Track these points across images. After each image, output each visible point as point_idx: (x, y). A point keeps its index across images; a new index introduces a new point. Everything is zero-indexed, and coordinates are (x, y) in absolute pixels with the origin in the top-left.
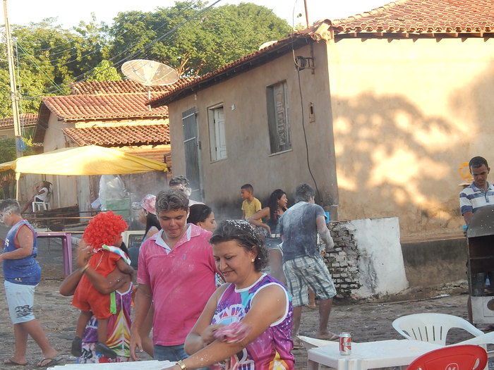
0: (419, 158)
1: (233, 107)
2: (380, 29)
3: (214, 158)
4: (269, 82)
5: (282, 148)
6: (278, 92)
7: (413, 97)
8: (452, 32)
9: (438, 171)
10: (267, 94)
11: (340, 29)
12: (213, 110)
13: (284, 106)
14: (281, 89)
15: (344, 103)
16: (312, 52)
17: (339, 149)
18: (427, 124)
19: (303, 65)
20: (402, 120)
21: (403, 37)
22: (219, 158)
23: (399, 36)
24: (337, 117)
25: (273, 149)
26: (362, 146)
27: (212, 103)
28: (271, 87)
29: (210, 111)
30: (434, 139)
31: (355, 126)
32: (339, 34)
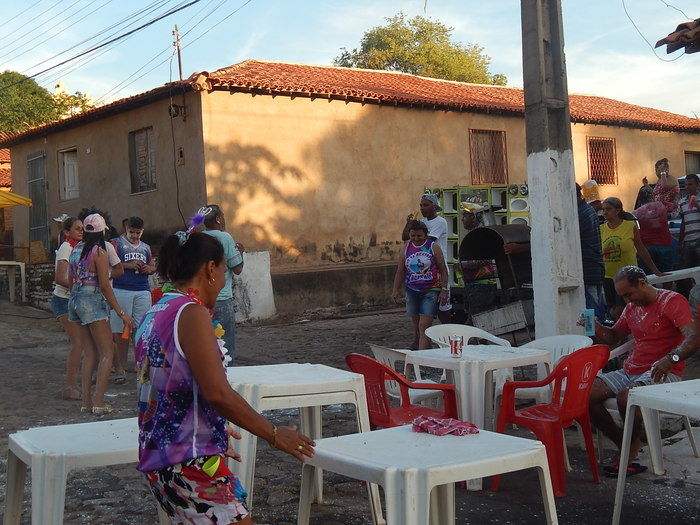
0: (276, 201)
1: (88, 151)
2: (249, 84)
3: (62, 198)
4: (132, 127)
5: (142, 189)
6: (140, 138)
7: (273, 146)
8: (307, 91)
9: (291, 213)
10: (129, 139)
11: (217, 81)
12: (63, 153)
13: (146, 150)
14: (144, 134)
15: (215, 149)
16: (184, 101)
17: (210, 190)
18: (282, 171)
19: (177, 111)
20: (264, 167)
21: (267, 93)
22: (67, 197)
23: (263, 92)
24: (209, 161)
25: (134, 190)
26: (230, 189)
27: (63, 147)
28: (133, 134)
29: (60, 155)
30: (288, 185)
31: (224, 170)
32: (215, 85)
